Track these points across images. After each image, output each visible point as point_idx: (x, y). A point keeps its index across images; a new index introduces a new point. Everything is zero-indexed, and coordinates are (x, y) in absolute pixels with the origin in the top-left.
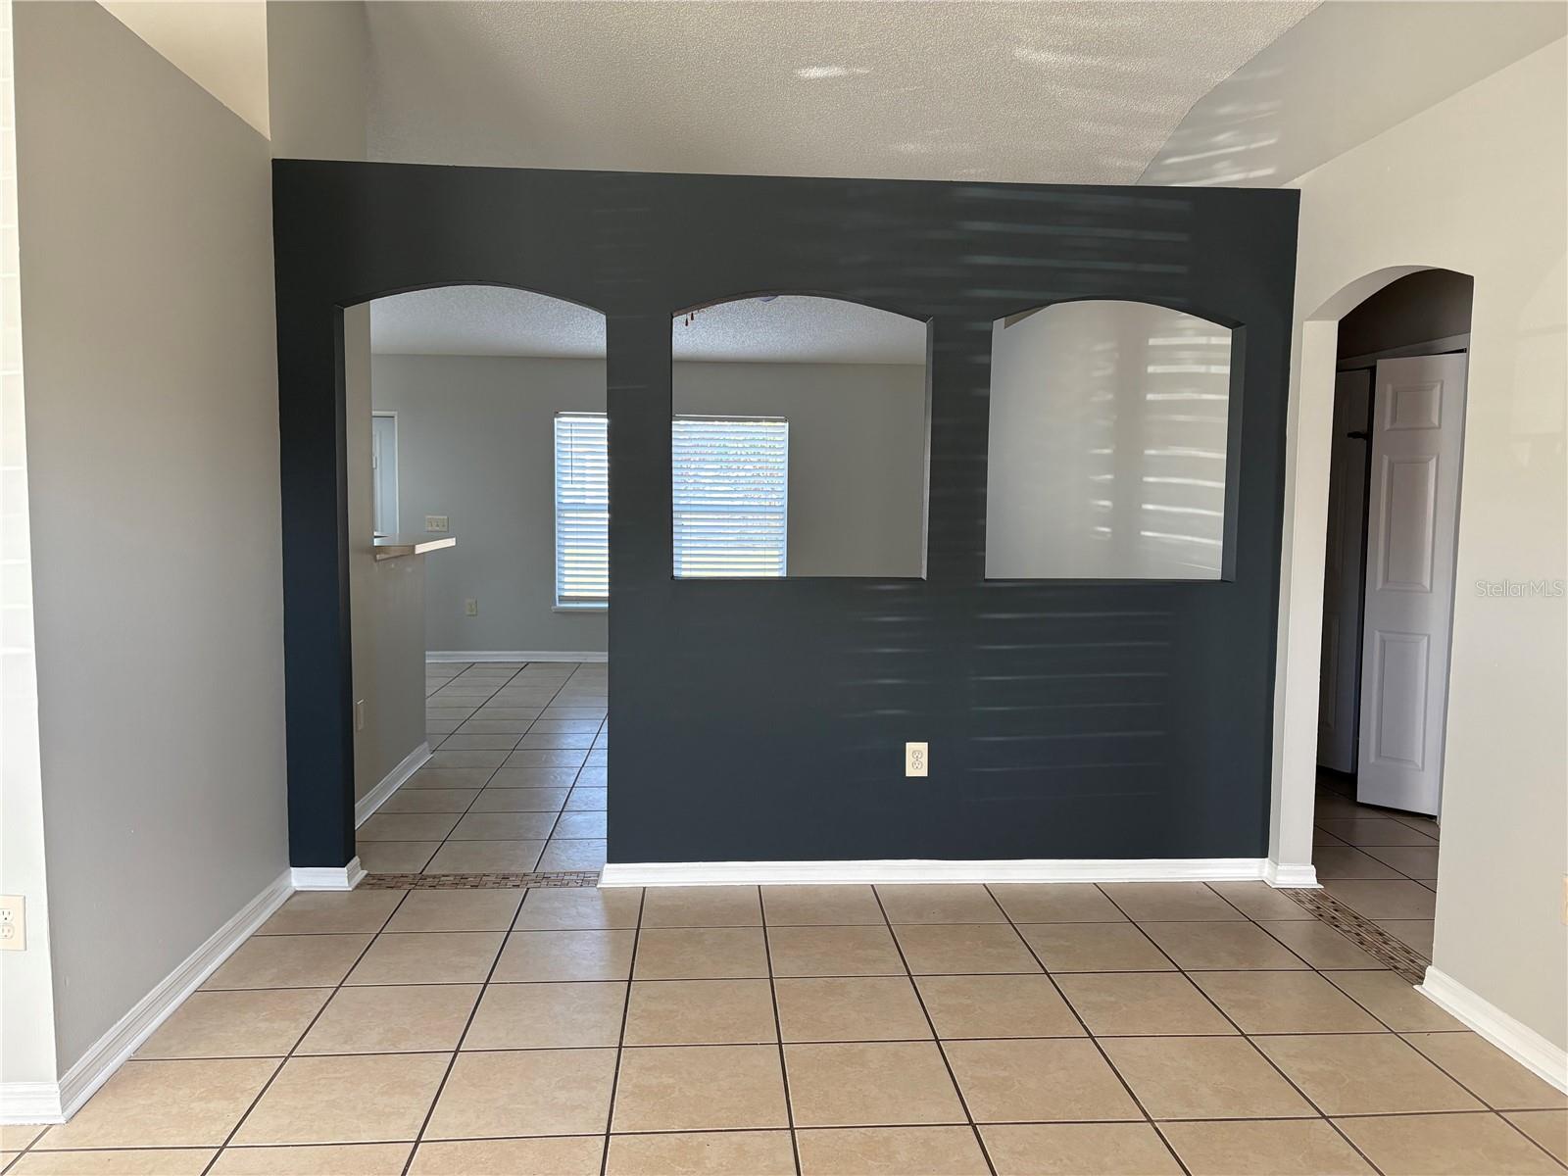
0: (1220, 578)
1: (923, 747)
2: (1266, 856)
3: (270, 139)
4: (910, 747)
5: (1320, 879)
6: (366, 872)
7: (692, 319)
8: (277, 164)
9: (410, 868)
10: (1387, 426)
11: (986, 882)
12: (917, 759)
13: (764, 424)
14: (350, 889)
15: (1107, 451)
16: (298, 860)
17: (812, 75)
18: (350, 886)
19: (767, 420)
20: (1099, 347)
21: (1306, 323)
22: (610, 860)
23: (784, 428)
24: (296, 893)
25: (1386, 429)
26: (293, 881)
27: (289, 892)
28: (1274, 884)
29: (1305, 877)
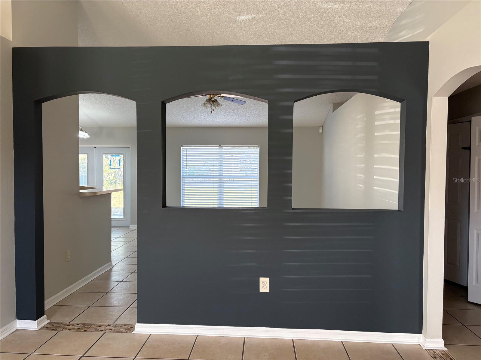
0: (397, 209)
1: (267, 279)
2: (421, 333)
3: (12, 41)
4: (261, 279)
5: (446, 345)
6: (49, 321)
7: (213, 111)
8: (14, 50)
9: (67, 320)
10: (477, 144)
11: (294, 339)
12: (264, 285)
13: (251, 148)
14: (37, 330)
15: (362, 156)
16: (20, 317)
17: (244, 18)
18: (38, 328)
19: (252, 147)
20: (359, 117)
21: (433, 98)
22: (138, 322)
23: (258, 149)
24: (17, 330)
25: (476, 145)
26: (17, 325)
27: (14, 329)
28: (424, 347)
29: (438, 344)
